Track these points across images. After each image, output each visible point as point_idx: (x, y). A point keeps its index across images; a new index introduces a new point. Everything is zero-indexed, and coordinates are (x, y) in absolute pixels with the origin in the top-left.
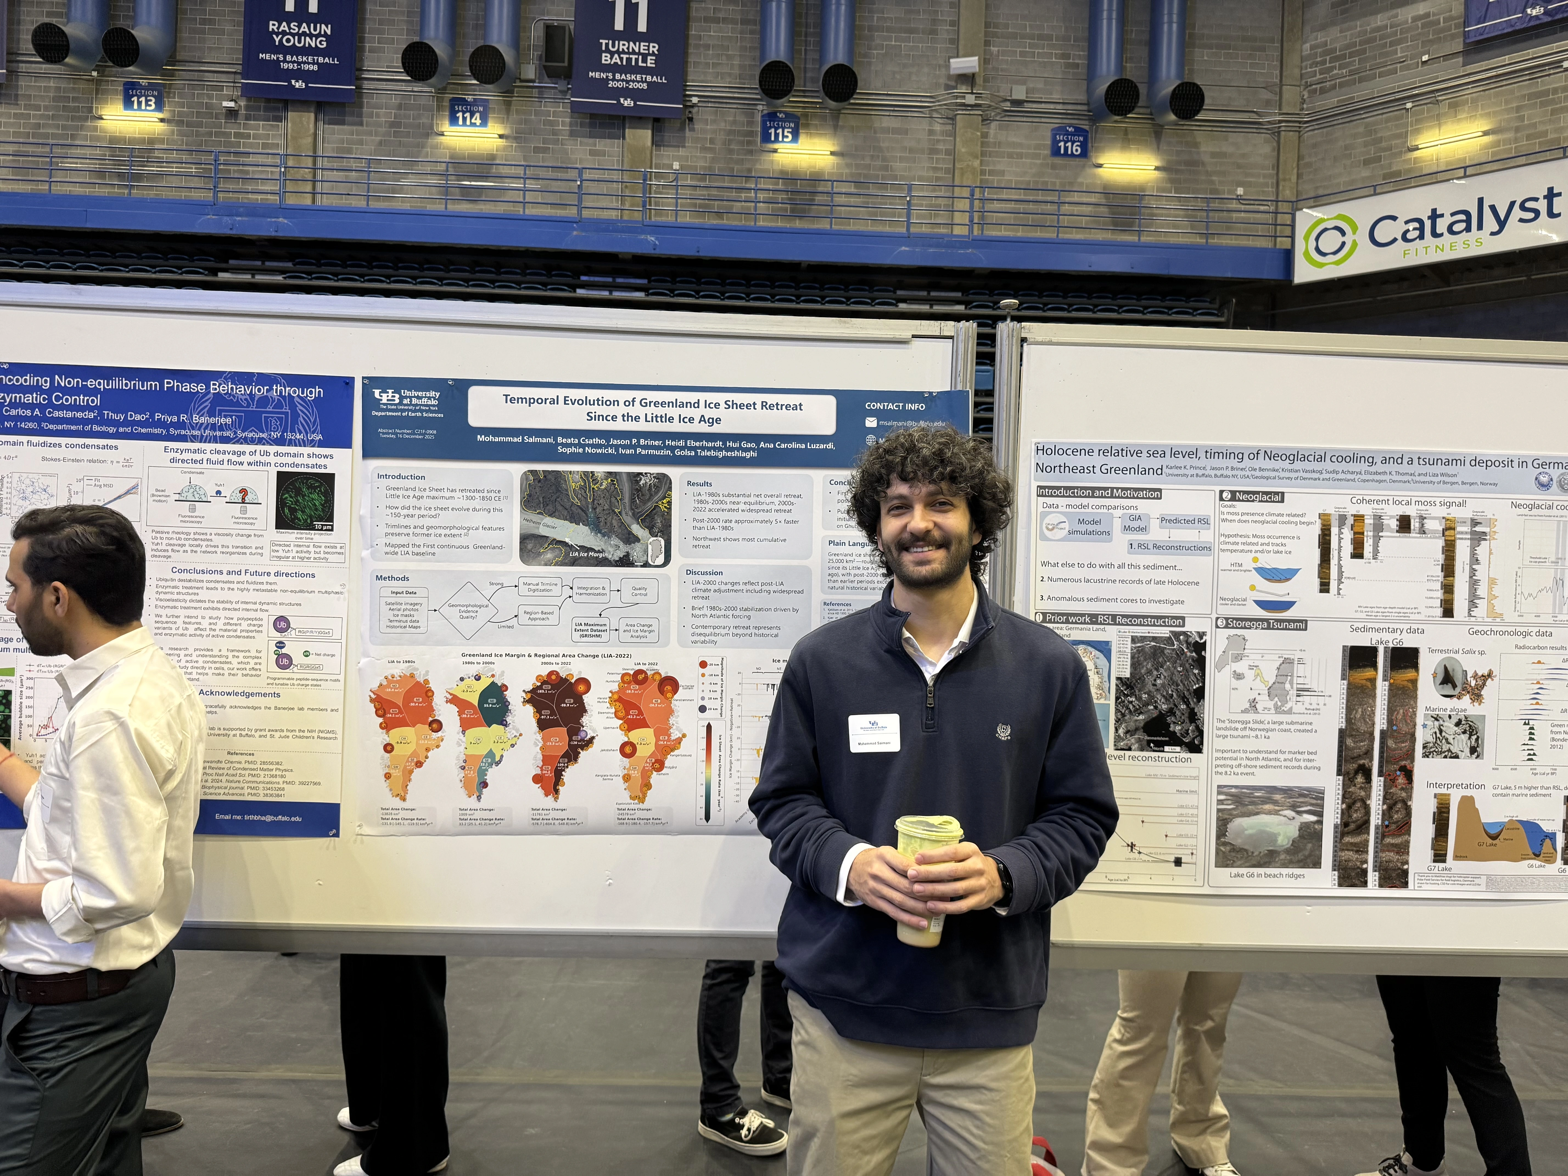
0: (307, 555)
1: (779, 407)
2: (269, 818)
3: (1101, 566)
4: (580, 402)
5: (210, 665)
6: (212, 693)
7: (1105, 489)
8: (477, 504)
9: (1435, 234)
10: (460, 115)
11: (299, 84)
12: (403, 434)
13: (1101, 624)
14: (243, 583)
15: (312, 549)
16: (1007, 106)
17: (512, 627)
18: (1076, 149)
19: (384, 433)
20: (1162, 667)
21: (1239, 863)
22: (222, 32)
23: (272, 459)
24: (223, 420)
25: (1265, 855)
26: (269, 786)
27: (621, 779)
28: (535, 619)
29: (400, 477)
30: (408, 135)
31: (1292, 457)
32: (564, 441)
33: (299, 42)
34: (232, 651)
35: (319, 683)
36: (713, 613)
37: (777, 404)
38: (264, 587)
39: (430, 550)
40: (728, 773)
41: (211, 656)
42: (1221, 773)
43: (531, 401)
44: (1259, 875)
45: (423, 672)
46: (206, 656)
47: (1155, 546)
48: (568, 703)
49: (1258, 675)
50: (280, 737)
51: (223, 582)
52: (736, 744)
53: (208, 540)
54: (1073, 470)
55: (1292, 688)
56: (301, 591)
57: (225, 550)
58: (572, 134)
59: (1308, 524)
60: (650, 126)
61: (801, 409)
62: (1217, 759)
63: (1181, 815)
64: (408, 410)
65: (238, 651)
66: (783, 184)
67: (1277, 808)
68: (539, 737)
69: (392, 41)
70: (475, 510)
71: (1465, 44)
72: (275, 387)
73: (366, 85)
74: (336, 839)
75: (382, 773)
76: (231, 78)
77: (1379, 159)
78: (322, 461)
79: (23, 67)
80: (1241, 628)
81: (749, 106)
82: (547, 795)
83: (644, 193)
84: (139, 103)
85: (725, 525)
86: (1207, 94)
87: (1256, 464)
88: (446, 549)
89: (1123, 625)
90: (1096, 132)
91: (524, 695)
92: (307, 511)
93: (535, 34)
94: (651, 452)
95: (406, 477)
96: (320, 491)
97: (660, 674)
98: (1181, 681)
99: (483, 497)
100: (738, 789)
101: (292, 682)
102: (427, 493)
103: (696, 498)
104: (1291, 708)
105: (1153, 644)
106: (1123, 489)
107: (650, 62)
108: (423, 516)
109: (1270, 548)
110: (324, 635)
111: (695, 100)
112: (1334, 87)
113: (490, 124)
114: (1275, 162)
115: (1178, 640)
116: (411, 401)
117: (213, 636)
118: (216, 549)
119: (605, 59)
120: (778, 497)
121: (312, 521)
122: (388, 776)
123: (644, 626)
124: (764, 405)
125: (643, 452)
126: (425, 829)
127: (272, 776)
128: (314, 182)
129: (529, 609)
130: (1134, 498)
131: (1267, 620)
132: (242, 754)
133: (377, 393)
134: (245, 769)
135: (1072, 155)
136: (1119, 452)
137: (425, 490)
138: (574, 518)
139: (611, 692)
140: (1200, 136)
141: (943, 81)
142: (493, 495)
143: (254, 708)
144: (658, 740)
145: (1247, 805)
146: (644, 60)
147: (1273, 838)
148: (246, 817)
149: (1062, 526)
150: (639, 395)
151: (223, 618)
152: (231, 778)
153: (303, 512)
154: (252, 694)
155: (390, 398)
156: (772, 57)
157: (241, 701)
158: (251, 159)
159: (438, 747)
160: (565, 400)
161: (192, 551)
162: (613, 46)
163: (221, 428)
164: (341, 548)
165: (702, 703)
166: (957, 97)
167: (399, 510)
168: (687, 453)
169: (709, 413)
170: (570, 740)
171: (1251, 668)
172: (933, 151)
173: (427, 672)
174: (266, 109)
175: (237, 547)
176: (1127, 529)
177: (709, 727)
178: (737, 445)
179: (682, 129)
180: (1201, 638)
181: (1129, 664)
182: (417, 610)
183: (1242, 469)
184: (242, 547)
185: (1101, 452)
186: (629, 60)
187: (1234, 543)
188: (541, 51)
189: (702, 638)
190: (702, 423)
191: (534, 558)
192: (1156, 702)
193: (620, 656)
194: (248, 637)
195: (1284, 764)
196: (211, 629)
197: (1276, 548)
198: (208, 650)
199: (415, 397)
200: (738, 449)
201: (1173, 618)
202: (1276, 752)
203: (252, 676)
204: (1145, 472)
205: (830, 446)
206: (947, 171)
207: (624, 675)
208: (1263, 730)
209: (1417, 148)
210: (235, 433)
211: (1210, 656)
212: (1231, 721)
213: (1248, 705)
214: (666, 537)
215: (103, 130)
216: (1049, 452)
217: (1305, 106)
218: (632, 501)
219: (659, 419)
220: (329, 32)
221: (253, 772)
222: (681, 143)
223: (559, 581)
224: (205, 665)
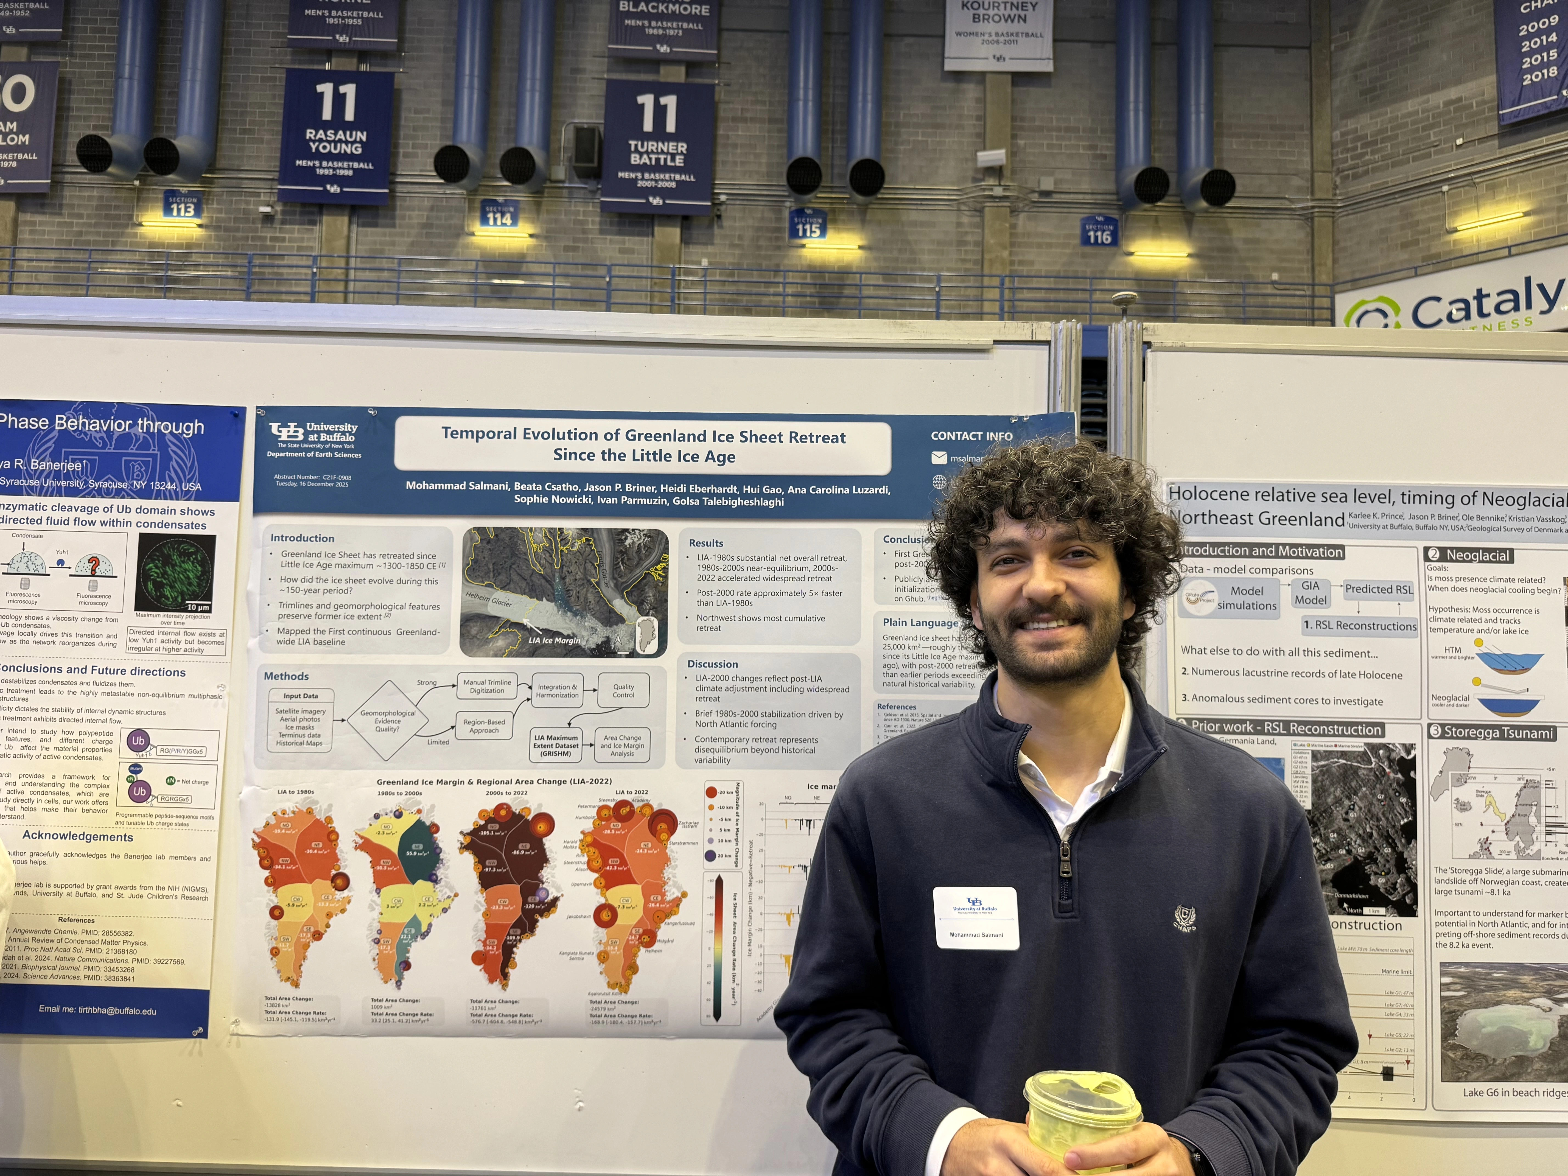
0: (176, 646)
1: (814, 439)
2: (112, 1011)
3: (1267, 653)
4: (546, 436)
5: (40, 797)
6: (40, 836)
7: (1268, 545)
8: (403, 573)
9: (1481, 314)
10: (491, 215)
11: (334, 189)
12: (306, 481)
13: (1269, 734)
14: (88, 684)
15: (182, 638)
16: (1035, 197)
17: (448, 742)
18: (1107, 238)
19: (281, 481)
20: (1356, 794)
21: (1475, 1075)
22: (261, 141)
23: (133, 517)
24: (70, 466)
25: (1513, 1063)
26: (113, 965)
27: (594, 959)
28: (479, 731)
29: (300, 538)
30: (439, 235)
31: (1521, 501)
32: (524, 487)
33: (335, 148)
34: (70, 777)
35: (185, 821)
36: (725, 719)
37: (811, 435)
38: (117, 689)
39: (338, 637)
40: (746, 948)
41: (41, 785)
42: (1445, 945)
43: (478, 436)
44: (1505, 1093)
45: (325, 807)
46: (34, 784)
47: (1339, 624)
48: (523, 849)
49: (1490, 804)
50: (131, 896)
51: (62, 683)
52: (757, 906)
53: (44, 626)
54: (1222, 519)
55: (1539, 822)
56: (167, 695)
57: (65, 639)
58: (602, 232)
59: (1550, 592)
60: (679, 224)
61: (843, 442)
62: (1438, 924)
63: (1390, 1006)
64: (315, 450)
65: (78, 777)
66: (812, 277)
67: (1525, 995)
68: (481, 898)
69: (425, 146)
70: (400, 581)
71: (1501, 127)
72: (140, 422)
73: (399, 188)
74: (203, 1040)
75: (266, 948)
76: (268, 184)
77: (1417, 242)
78: (200, 519)
79: (68, 178)
80: (1464, 738)
81: (776, 204)
82: (491, 980)
83: (673, 288)
84: (179, 210)
85: (740, 598)
86: (1238, 182)
87: (1472, 510)
88: (359, 636)
89: (1299, 735)
90: (1126, 221)
91: (461, 838)
92: (178, 585)
93: (566, 137)
94: (641, 501)
95: (309, 539)
96: (196, 558)
97: (651, 807)
98: (1383, 814)
99: (412, 565)
100: (760, 973)
101: (149, 819)
102: (337, 560)
103: (702, 563)
104: (1539, 851)
105: (1342, 761)
106: (1292, 546)
107: (679, 161)
108: (329, 591)
109: (1498, 626)
110: (195, 754)
111: (723, 198)
112: (1366, 172)
113: (521, 224)
114: (1309, 246)
115: (1377, 756)
116: (319, 438)
117: (45, 757)
118: (54, 638)
119: (635, 159)
120: (813, 559)
121: (184, 600)
122: (275, 952)
123: (629, 739)
124: (793, 436)
125: (631, 501)
126: (325, 1027)
127: (118, 951)
128: (347, 281)
129: (471, 717)
130: (1307, 557)
131: (1499, 727)
132: (78, 921)
133: (274, 427)
134: (82, 942)
135: (1103, 244)
136: (1285, 495)
137: (333, 555)
138: (535, 591)
139: (583, 832)
140: (1231, 223)
141: (970, 174)
142: (425, 561)
143: (98, 856)
144: (647, 901)
145: (1483, 991)
146: (673, 159)
147: (1522, 1038)
148: (81, 1010)
149: (1209, 596)
150: (624, 425)
151: (59, 733)
152: (62, 955)
153: (172, 587)
154: (95, 837)
155: (291, 433)
156: (799, 153)
157: (80, 846)
158: (286, 262)
159: (343, 911)
160: (525, 434)
161: (22, 641)
162: (642, 146)
163: (68, 476)
164: (221, 635)
165: (709, 847)
166: (984, 190)
167: (299, 583)
168: (688, 502)
169: (718, 448)
170: (525, 902)
171: (1480, 794)
172: (961, 243)
173: (330, 806)
174: (302, 213)
175: (82, 636)
176: (1299, 600)
177: (719, 882)
178: (757, 490)
179: (710, 226)
180: (1409, 753)
181: (1310, 790)
182: (319, 720)
183: (1453, 518)
184: (89, 636)
185: (1260, 495)
186: (658, 160)
187: (1448, 620)
188: (571, 153)
189: (710, 755)
190: (710, 461)
191: (480, 647)
192: (1349, 844)
193: (596, 781)
194: (91, 758)
195: (1532, 931)
196: (42, 748)
197: (1507, 626)
198: (38, 776)
199: (324, 432)
200: (758, 496)
201: (1368, 724)
202: (1520, 915)
203: (95, 811)
204: (1320, 522)
205: (884, 490)
206: (975, 262)
207: (601, 809)
208: (1501, 882)
209: (1456, 230)
210: (86, 483)
211: (1423, 778)
212: (1455, 871)
213: (1477, 848)
214: (660, 616)
215: (143, 236)
216: (1187, 495)
217: (1338, 192)
218: (615, 567)
219: (651, 457)
220: (364, 139)
221: (93, 946)
222: (710, 242)
223: (512, 678)
224: (33, 797)
